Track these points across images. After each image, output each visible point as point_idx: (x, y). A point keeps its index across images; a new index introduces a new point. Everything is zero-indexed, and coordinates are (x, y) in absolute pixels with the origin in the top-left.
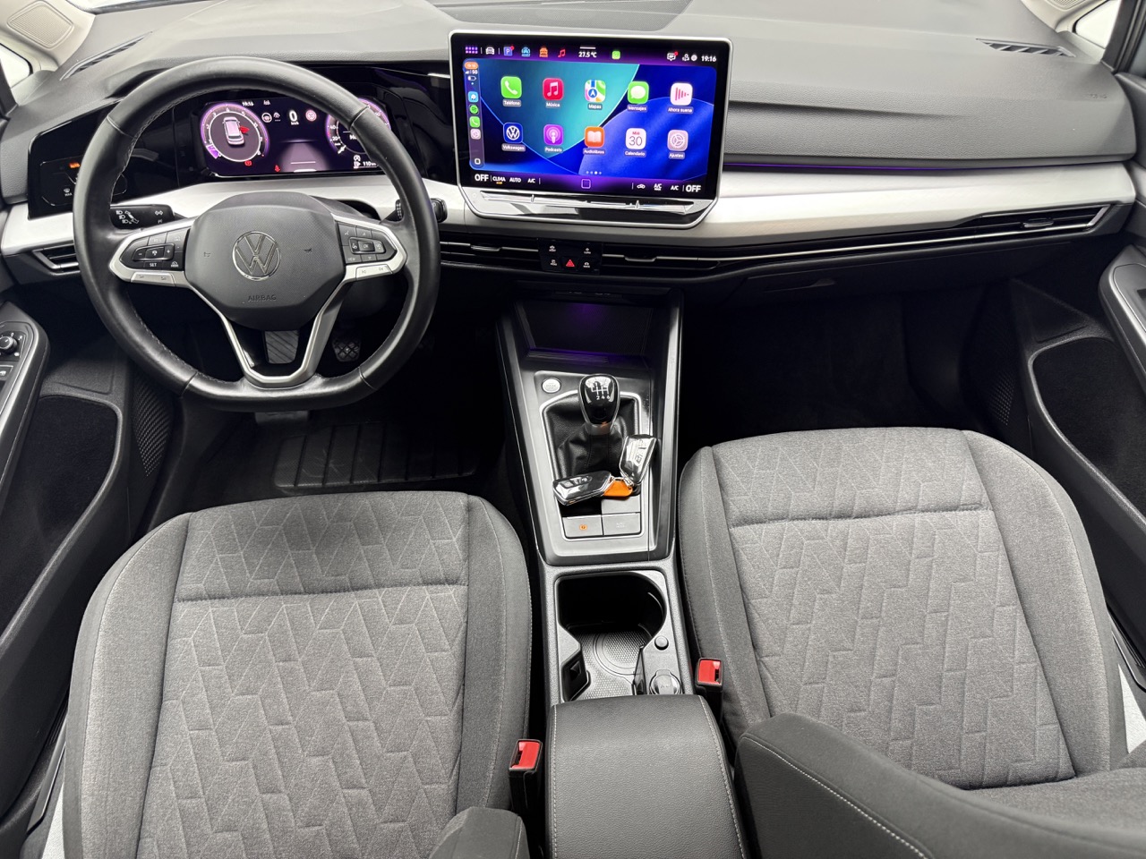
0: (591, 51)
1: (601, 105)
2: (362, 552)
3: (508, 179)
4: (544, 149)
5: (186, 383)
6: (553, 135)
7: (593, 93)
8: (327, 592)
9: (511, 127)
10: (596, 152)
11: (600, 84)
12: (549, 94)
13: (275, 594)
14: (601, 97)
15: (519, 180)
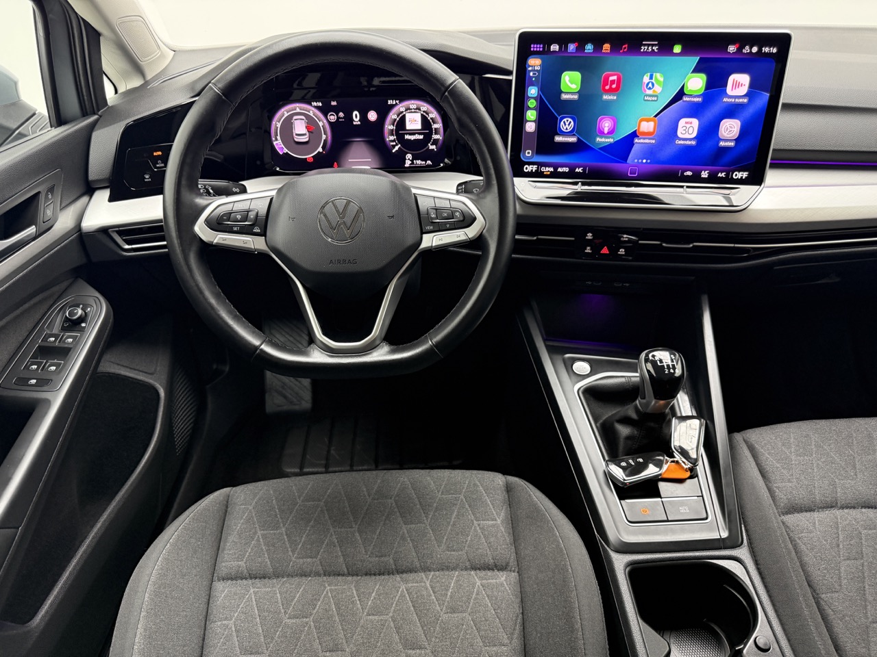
0: (653, 45)
1: (657, 96)
2: (406, 532)
3: (556, 169)
4: (595, 139)
5: (256, 348)
6: (606, 125)
7: (651, 86)
8: (370, 575)
9: (565, 120)
10: (647, 141)
11: (659, 77)
12: (607, 87)
13: (318, 574)
14: (658, 89)
15: (566, 170)
